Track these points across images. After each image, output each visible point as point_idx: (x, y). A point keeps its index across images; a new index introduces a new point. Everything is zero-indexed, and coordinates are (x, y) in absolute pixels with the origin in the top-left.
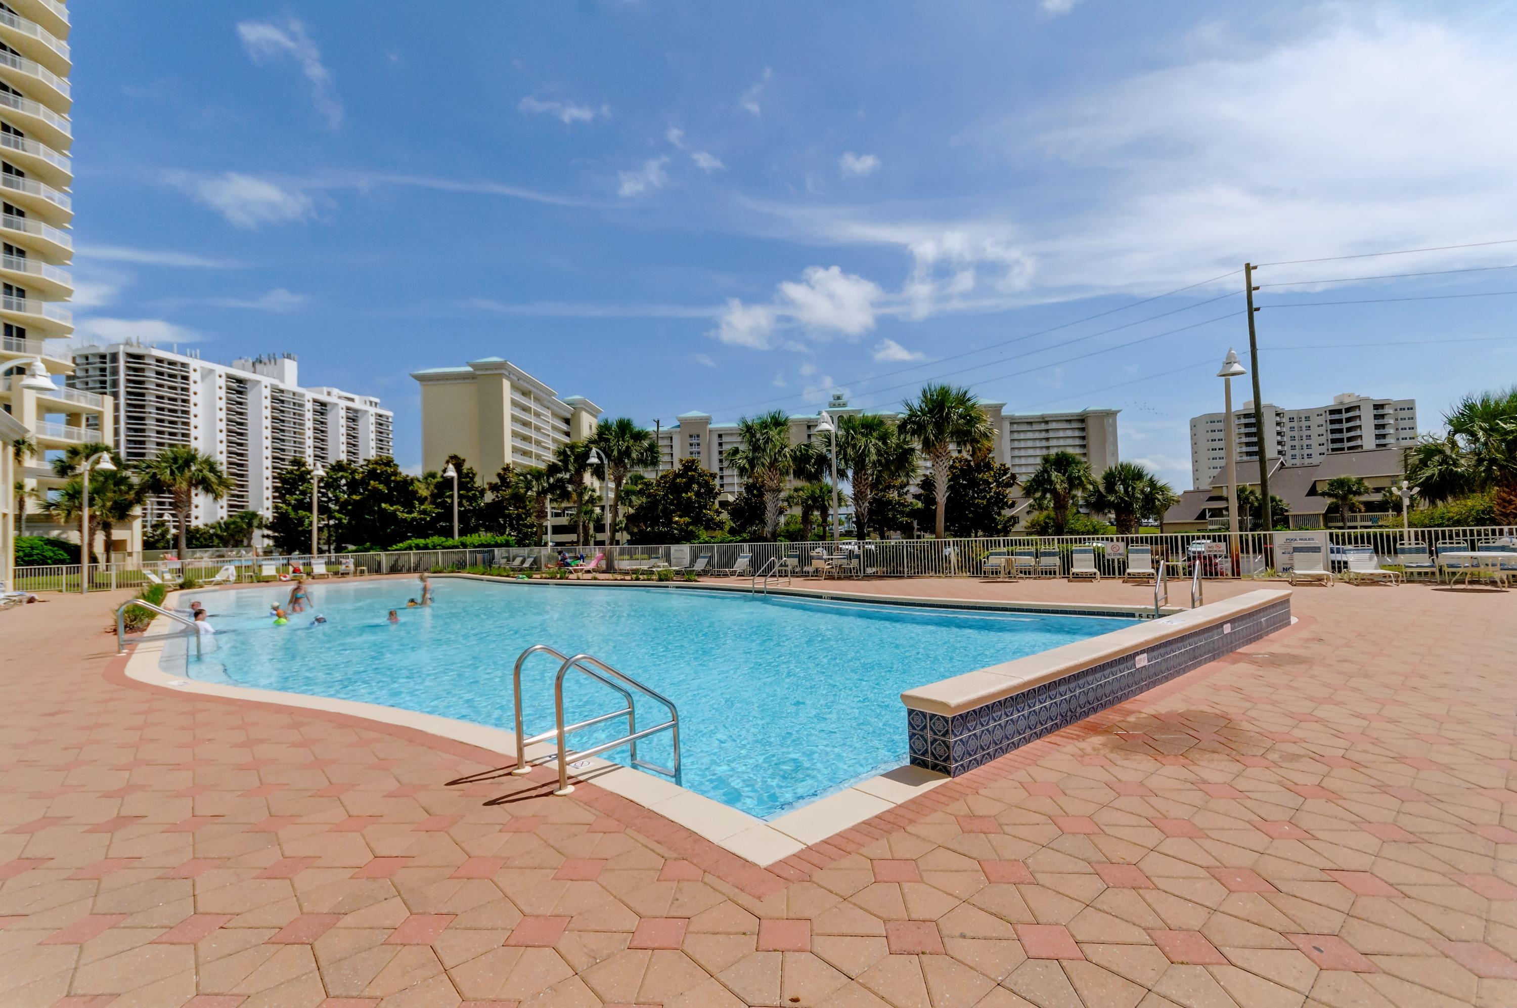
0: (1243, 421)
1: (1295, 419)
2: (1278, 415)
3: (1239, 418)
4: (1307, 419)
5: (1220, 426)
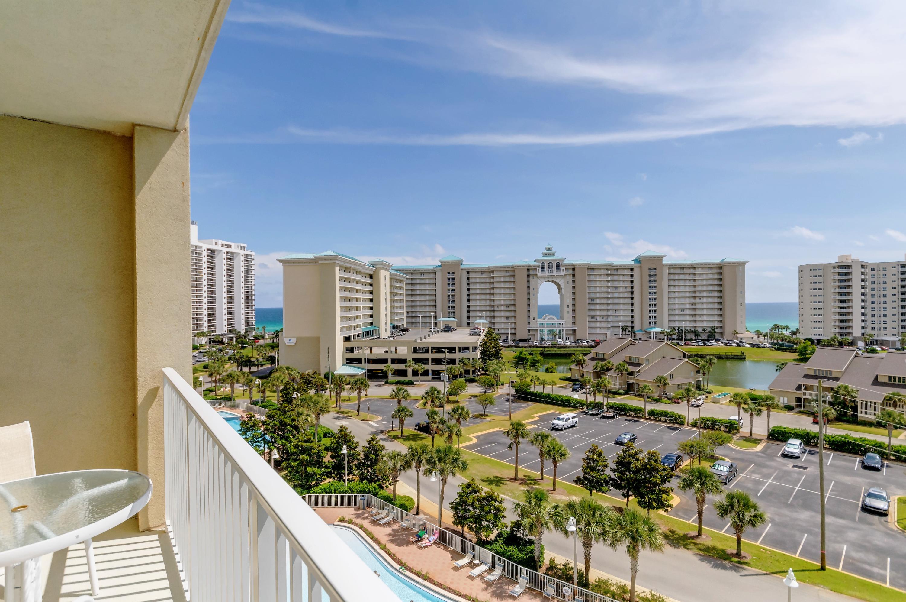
0: (837, 270)
1: (876, 270)
2: (863, 267)
3: (834, 268)
4: (885, 269)
5: (820, 273)
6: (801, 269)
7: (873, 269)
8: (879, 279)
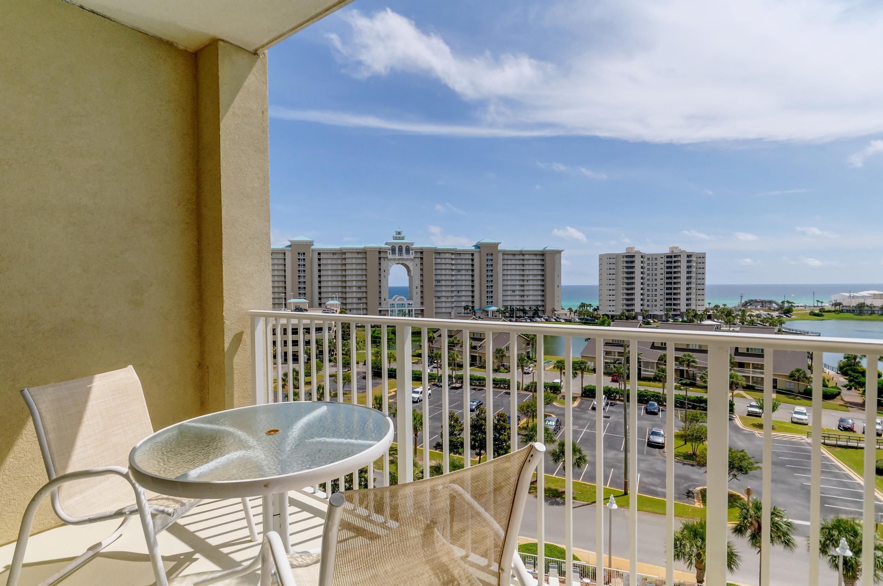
0: (625, 259)
1: (650, 259)
2: (642, 257)
3: (623, 257)
4: (656, 259)
5: (614, 261)
6: (601, 258)
7: (648, 259)
8: (653, 267)
